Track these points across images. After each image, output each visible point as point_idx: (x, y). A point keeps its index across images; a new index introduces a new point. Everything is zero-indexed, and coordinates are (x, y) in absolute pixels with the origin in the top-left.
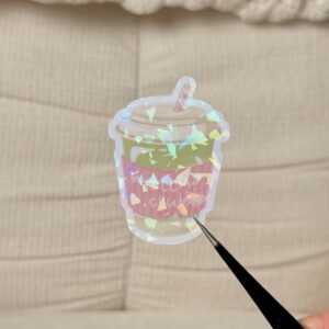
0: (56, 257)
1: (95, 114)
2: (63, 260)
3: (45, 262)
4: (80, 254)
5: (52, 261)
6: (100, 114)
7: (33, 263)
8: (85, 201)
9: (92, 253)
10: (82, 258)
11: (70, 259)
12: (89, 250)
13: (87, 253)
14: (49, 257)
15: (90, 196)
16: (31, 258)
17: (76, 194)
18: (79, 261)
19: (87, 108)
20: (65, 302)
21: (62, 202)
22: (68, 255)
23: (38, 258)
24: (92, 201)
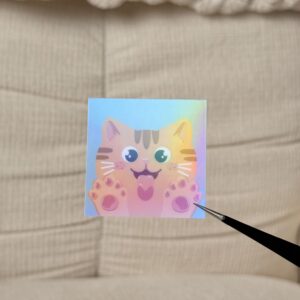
0: (34, 230)
1: (66, 99)
2: (41, 233)
3: (24, 235)
4: (56, 227)
5: (29, 234)
6: (71, 100)
7: (13, 236)
8: (59, 179)
9: (67, 226)
10: (58, 230)
11: (46, 232)
12: (64, 223)
13: (62, 226)
14: (27, 231)
15: (64, 175)
16: (10, 232)
17: (50, 173)
18: (55, 234)
19: (59, 94)
20: (43, 271)
21: (38, 181)
22: (45, 228)
23: (17, 231)
24: (65, 179)
